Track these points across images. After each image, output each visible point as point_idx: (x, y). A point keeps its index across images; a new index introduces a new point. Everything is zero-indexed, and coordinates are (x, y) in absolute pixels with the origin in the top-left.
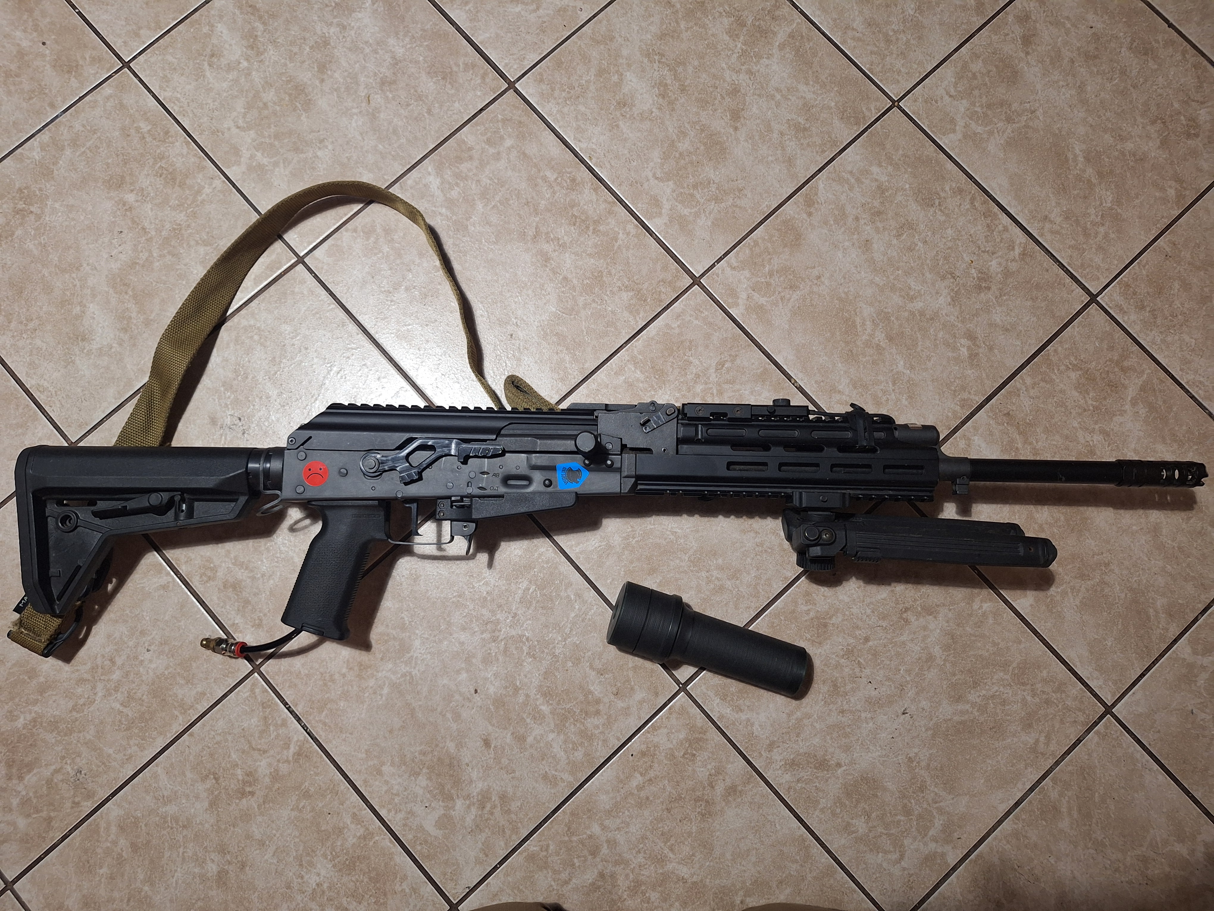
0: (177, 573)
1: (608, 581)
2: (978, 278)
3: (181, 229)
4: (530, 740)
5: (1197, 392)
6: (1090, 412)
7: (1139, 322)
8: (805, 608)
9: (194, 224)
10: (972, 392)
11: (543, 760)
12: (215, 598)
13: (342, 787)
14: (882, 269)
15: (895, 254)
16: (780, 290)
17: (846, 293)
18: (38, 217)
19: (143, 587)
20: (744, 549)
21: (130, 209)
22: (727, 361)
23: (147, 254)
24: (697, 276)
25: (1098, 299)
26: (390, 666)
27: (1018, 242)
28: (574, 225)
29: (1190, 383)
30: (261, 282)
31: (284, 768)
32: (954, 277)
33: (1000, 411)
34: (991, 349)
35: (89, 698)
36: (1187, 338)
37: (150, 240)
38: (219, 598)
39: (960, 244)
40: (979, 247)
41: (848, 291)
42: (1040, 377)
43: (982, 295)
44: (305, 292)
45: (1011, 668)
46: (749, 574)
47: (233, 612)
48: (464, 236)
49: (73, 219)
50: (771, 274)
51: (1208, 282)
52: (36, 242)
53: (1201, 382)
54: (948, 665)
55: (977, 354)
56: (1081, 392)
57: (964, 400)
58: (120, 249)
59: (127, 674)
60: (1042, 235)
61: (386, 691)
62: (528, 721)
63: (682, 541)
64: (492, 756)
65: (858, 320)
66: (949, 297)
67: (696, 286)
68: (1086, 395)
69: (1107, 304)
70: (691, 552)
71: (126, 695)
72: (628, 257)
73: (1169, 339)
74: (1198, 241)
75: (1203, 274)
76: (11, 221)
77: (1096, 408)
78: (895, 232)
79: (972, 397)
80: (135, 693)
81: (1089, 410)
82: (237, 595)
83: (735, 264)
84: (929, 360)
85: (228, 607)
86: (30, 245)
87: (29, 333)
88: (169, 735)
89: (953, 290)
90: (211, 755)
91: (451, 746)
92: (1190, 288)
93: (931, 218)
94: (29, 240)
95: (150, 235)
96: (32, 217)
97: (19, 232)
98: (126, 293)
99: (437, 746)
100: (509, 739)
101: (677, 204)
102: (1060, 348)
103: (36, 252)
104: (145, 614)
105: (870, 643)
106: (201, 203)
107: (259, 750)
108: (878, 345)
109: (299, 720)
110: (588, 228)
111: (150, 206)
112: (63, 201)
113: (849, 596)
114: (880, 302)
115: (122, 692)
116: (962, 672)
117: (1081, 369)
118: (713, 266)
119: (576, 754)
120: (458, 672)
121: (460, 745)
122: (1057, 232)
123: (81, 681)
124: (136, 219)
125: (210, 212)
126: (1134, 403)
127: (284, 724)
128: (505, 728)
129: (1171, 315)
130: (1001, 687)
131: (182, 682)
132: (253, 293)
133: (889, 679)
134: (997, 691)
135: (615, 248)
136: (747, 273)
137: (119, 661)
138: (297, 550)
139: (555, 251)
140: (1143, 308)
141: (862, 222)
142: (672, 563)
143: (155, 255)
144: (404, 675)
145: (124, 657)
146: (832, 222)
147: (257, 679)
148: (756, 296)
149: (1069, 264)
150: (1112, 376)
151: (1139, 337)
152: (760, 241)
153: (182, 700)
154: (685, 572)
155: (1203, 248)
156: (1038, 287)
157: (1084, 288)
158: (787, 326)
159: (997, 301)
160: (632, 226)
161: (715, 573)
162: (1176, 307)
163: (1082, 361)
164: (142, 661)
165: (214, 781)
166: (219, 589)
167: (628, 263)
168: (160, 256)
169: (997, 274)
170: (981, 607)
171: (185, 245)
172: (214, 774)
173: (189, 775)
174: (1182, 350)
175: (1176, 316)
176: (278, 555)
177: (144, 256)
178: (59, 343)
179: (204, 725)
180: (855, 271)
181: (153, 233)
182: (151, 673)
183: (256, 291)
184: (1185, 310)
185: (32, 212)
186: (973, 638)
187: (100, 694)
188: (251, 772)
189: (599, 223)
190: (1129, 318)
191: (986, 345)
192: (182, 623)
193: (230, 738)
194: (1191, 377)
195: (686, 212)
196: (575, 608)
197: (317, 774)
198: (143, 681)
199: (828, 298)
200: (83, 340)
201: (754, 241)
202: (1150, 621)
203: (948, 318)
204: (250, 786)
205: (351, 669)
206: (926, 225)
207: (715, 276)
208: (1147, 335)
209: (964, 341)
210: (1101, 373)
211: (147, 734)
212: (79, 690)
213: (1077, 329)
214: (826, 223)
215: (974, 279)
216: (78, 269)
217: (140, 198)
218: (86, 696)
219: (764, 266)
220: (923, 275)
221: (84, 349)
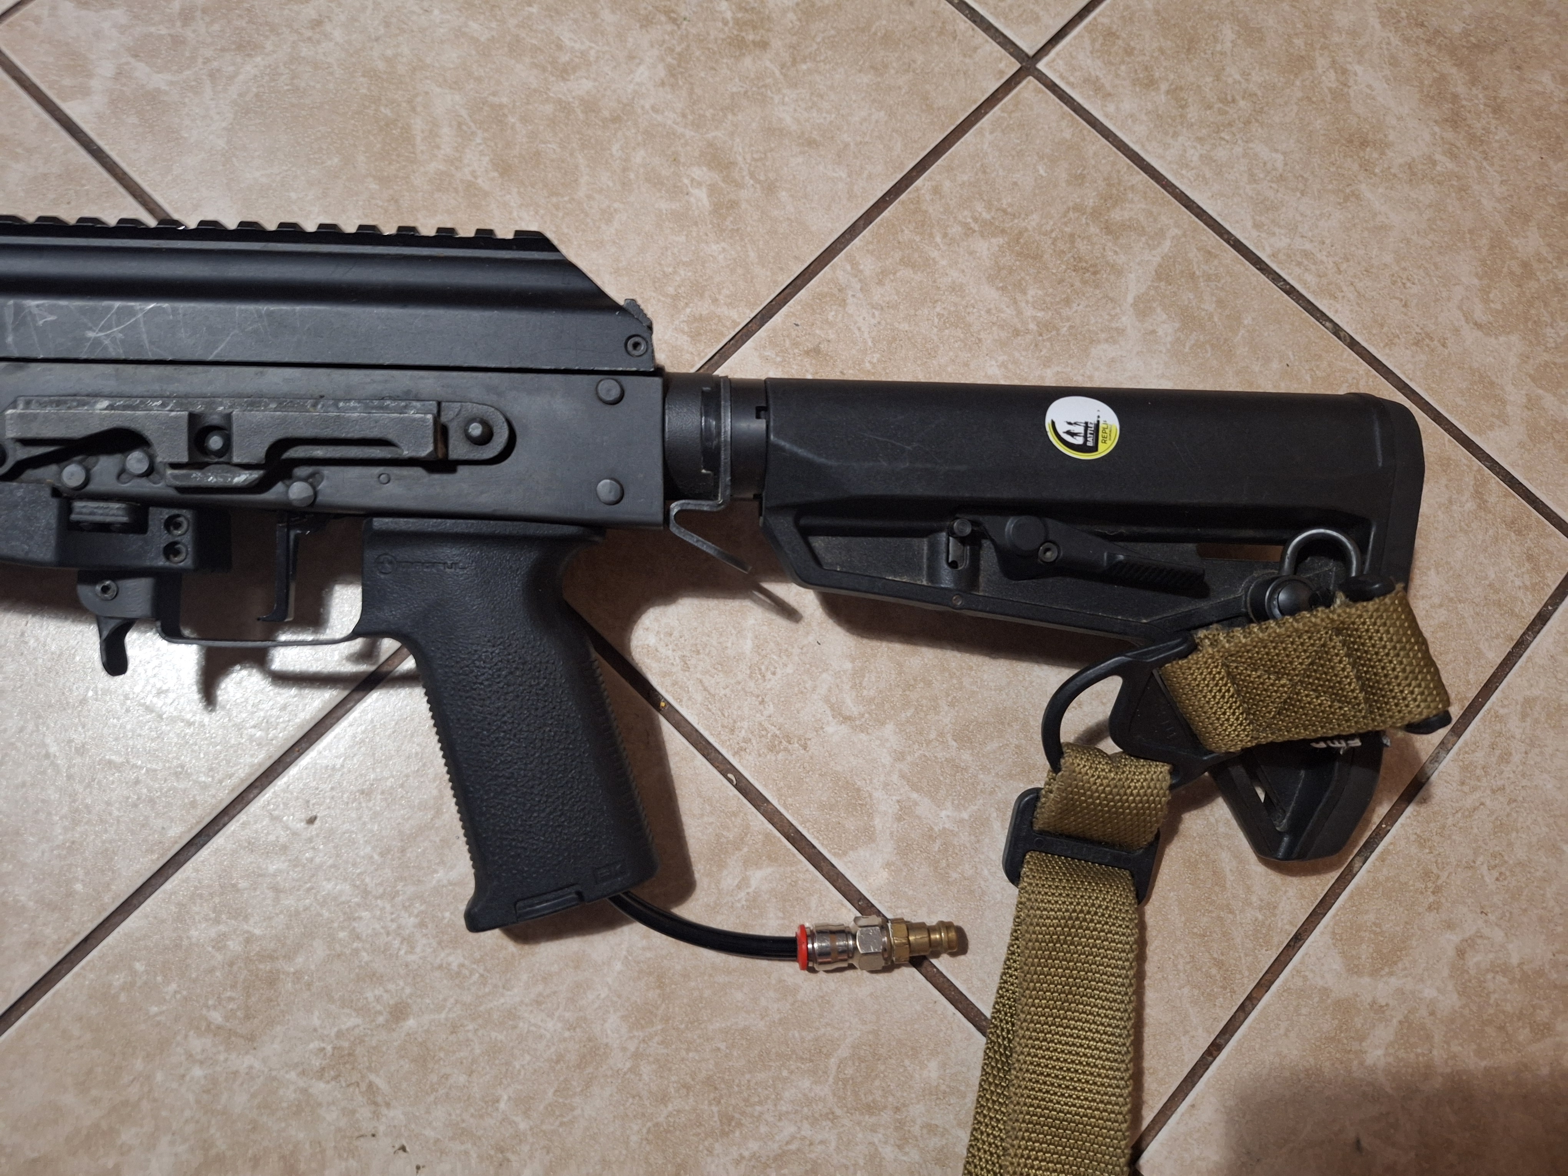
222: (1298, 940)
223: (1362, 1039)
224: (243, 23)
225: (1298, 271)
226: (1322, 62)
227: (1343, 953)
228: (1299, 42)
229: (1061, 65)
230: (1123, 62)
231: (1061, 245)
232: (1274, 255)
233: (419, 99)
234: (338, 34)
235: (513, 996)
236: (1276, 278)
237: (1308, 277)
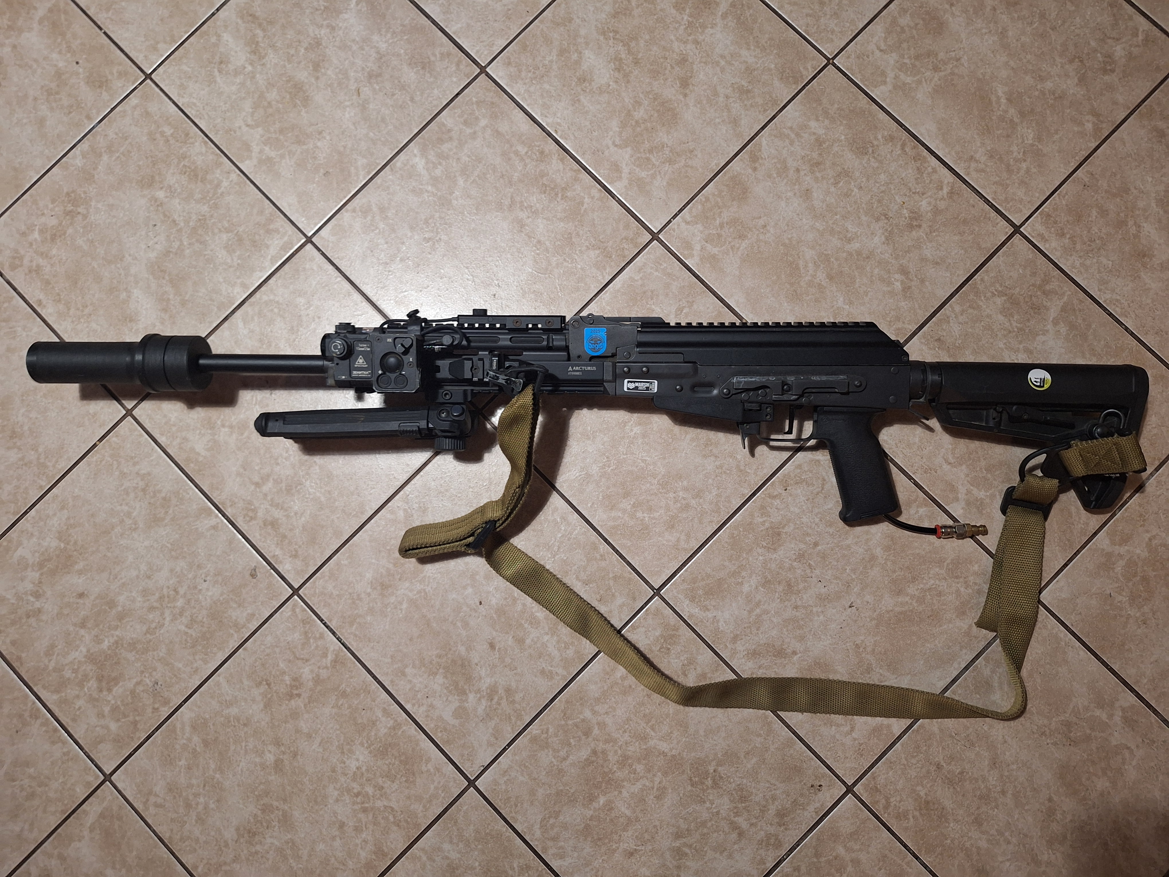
0: (224, 515)
1: (589, 505)
2: (910, 217)
3: (205, 220)
4: (528, 641)
5: (1114, 310)
6: (1014, 334)
7: (1060, 249)
8: (761, 520)
9: (216, 214)
10: (906, 322)
11: (540, 658)
12: (257, 535)
13: (374, 687)
14: (821, 215)
15: (833, 200)
16: (730, 240)
17: (789, 239)
18: (85, 217)
19: (197, 528)
20: (706, 471)
21: (161, 204)
22: (685, 307)
23: (178, 243)
24: (656, 231)
25: (1021, 229)
26: (407, 584)
27: (946, 182)
28: (545, 193)
29: (1108, 301)
30: (277, 261)
31: (324, 673)
32: (887, 218)
33: (932, 337)
34: (922, 281)
35: (159, 622)
36: (1105, 261)
37: (180, 231)
38: (260, 535)
39: (892, 188)
40: (910, 189)
41: (792, 237)
42: (968, 304)
43: (914, 233)
44: (315, 268)
45: (945, 564)
46: (710, 493)
47: (273, 546)
48: (448, 210)
49: (114, 217)
50: (721, 226)
51: (1123, 208)
52: (85, 239)
53: (1117, 300)
54: (889, 563)
55: (910, 287)
56: (1006, 316)
57: (899, 329)
58: (156, 240)
59: (189, 601)
60: (968, 174)
61: (405, 606)
62: (526, 625)
63: (651, 467)
64: (497, 656)
65: (801, 263)
66: (883, 237)
67: (655, 241)
68: (1011, 319)
69: (1029, 234)
70: (660, 477)
71: (189, 618)
72: (594, 219)
73: (1088, 262)
74: (1114, 170)
75: (1119, 201)
76: (62, 222)
77: (1020, 329)
78: (832, 180)
79: (906, 326)
80: (197, 617)
81: (1014, 331)
82: (276, 531)
83: (690, 219)
84: (867, 296)
85: (268, 541)
86: (80, 242)
87: (85, 317)
88: (227, 650)
89: (887, 230)
90: (263, 665)
91: (462, 649)
92: (1107, 215)
93: (866, 165)
94: (78, 238)
95: (179, 226)
96: (80, 217)
97: (70, 231)
98: (163, 278)
99: (450, 649)
100: (510, 641)
101: (635, 168)
102: (986, 277)
103: (85, 248)
104: (200, 550)
105: (820, 547)
106: (221, 195)
107: (303, 659)
108: (820, 284)
109: (334, 633)
110: (557, 194)
111: (177, 201)
112: (104, 201)
113: (799, 508)
114: (820, 245)
115: (186, 617)
116: (901, 569)
117: (1006, 295)
118: (669, 222)
119: (568, 652)
120: (465, 588)
121: (469, 649)
122: (983, 171)
123: (151, 609)
124: (167, 213)
125: (229, 203)
126: (1055, 323)
127: (322, 636)
128: (507, 633)
129: (1089, 241)
130: (937, 581)
131: (235, 605)
132: (270, 272)
133: (836, 578)
134: (933, 584)
135: (582, 212)
136: (700, 227)
137: (182, 591)
138: (323, 491)
139: (528, 217)
140: (1063, 235)
141: (802, 173)
142: (644, 487)
143: (185, 243)
144: (419, 592)
145: (185, 587)
146: (775, 175)
147: (297, 601)
148: (709, 247)
149: (994, 199)
150: (1034, 299)
151: (1060, 262)
152: (711, 197)
153: (236, 621)
154: (656, 494)
155: (1118, 176)
156: (965, 222)
157: (1008, 220)
158: (737, 273)
159: (927, 238)
160: (596, 191)
161: (681, 494)
162: (1094, 232)
163: (1007, 287)
164: (201, 590)
165: (266, 687)
166: (260, 527)
167: (594, 224)
168: (190, 244)
169: (927, 213)
170: (917, 512)
171: (210, 234)
172: (266, 680)
173: (246, 682)
174: (1099, 272)
175: (1094, 240)
176: (307, 496)
177: (176, 244)
178: (111, 325)
179: (255, 641)
180: (797, 219)
181: (182, 224)
182: (209, 600)
183: (273, 269)
184: (1102, 235)
185: (79, 213)
186: (911, 539)
187: (168, 619)
188: (296, 678)
189: (566, 189)
190: (1051, 246)
191: (919, 279)
192: (231, 557)
193: (277, 650)
194: (1108, 296)
195: (643, 174)
196: (561, 529)
197: (351, 677)
198: (202, 606)
199: (773, 245)
200: (131, 321)
201: (706, 198)
202: (1072, 517)
203: (883, 256)
204: (297, 689)
205: (375, 589)
206: (861, 172)
207: (672, 231)
208: (1067, 260)
209: (897, 276)
210: (1025, 298)
211: (209, 650)
212: (151, 616)
213: (1001, 259)
214: (770, 176)
215: (906, 218)
216: (121, 260)
217: (169, 194)
218: (157, 621)
219: (715, 220)
220: (859, 218)
221: (132, 329)
222: (1095, 534)
223: (1114, 564)
224: (740, 228)
225: (1113, 307)
226: (1131, 223)
227: (1110, 539)
228: (1122, 215)
229: (1029, 229)
230: (1053, 227)
231: (1027, 299)
232: (1105, 301)
233: (801, 253)
234: (772, 230)
235: (848, 542)
236: (1105, 309)
237: (1117, 309)
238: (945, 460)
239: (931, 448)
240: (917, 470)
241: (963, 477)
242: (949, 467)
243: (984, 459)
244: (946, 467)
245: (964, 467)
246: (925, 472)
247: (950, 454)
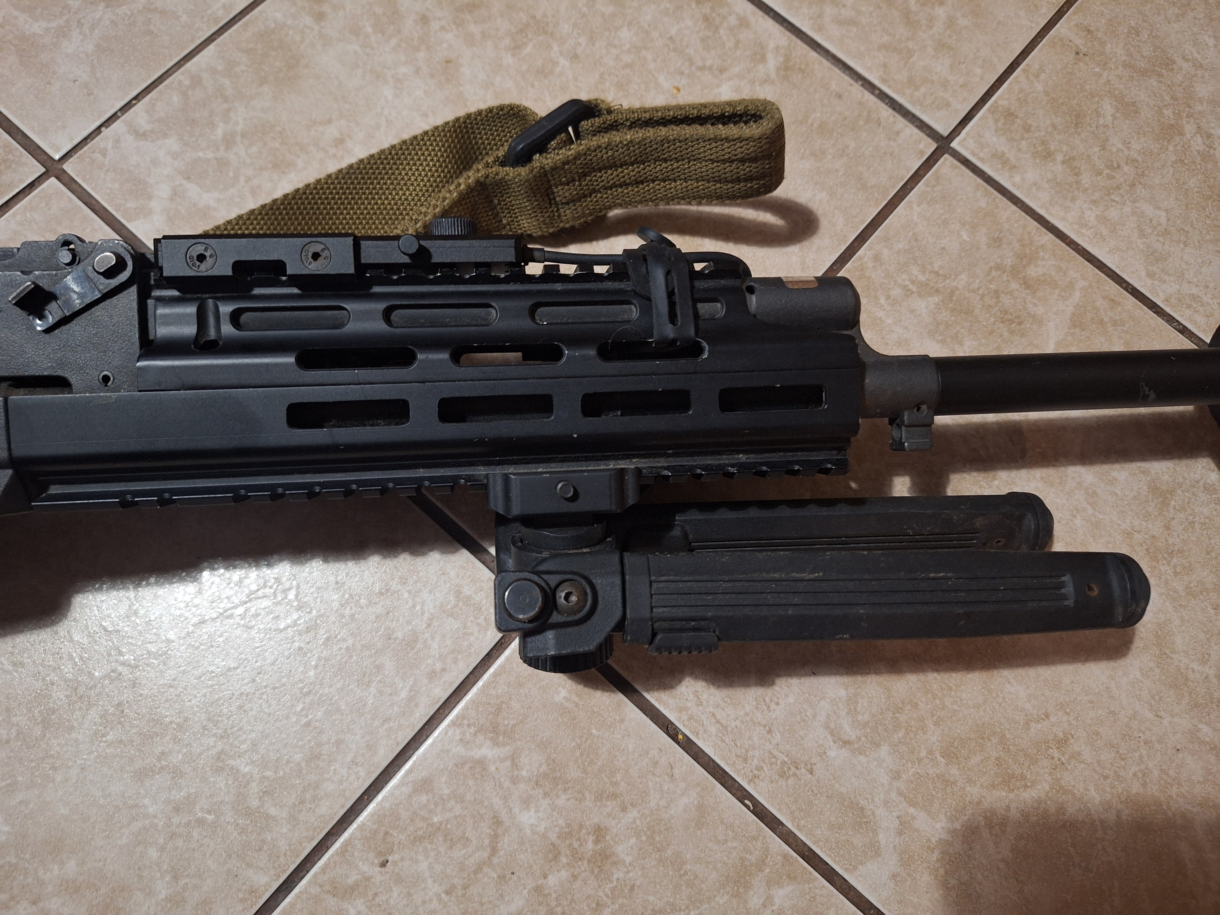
7: (1045, 186)
24: (56, 156)
25: (952, 145)
27: (772, 45)
36: (1149, 210)
39: (649, 57)
40: (691, 61)
50: (229, 141)
51: (1167, 98)
53: (1194, 298)
60: (820, 29)
67: (53, 180)
69: (973, 153)
73: (1114, 214)
74: (1133, 23)
75: (1155, 84)
78: (507, 41)
83: (147, 127)
92: (1136, 112)
93: (585, 10)
101: (17, 13)
102: (885, 252)
117: (937, 291)
118: (94, 134)
122: (851, 22)
129: (1108, 167)
140: (1048, 155)
141: (435, 25)
146: (369, 30)
148: (193, 190)
149: (884, 81)
150: (1006, 300)
151: (1050, 214)
152: (205, 76)
155: (1145, 35)
157: (923, 126)
162: (1114, 150)
163: (937, 273)
170: (768, 901)
174: (1142, 234)
175: (1119, 167)
184: (1134, 155)
190: (1023, 179)
194: (1172, 288)
195: (37, 27)
206: (575, 25)
207: (98, 155)
208: (1066, 210)
210: (982, 296)
213: (917, 209)
214: (356, 31)
219: (213, 127)
238: (832, 734)
239: (791, 700)
240: (759, 768)
241: (885, 779)
242: (844, 753)
243: (937, 724)
244: (835, 753)
245: (885, 749)
246: (782, 774)
247: (843, 713)
